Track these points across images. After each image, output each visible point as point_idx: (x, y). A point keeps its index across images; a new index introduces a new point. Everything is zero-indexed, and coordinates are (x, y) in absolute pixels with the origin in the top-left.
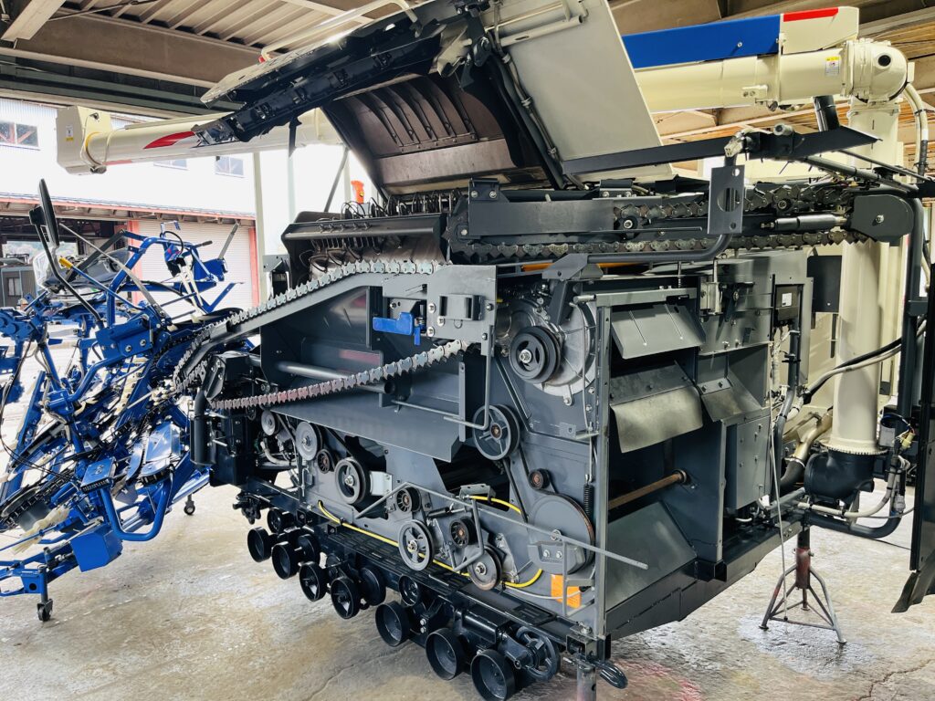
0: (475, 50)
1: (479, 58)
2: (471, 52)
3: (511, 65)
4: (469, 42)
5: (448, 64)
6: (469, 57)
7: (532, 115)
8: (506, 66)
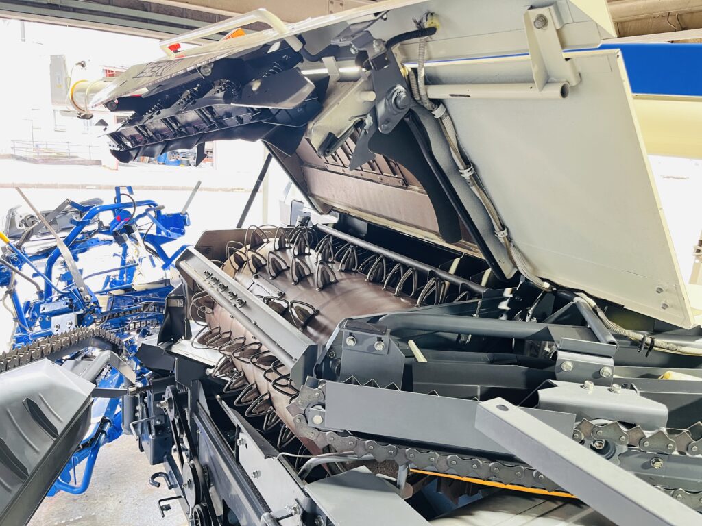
0: (381, 110)
1: (387, 121)
2: (374, 111)
3: (446, 122)
4: (371, 96)
5: (330, 134)
6: (369, 121)
7: (473, 188)
8: (439, 123)
